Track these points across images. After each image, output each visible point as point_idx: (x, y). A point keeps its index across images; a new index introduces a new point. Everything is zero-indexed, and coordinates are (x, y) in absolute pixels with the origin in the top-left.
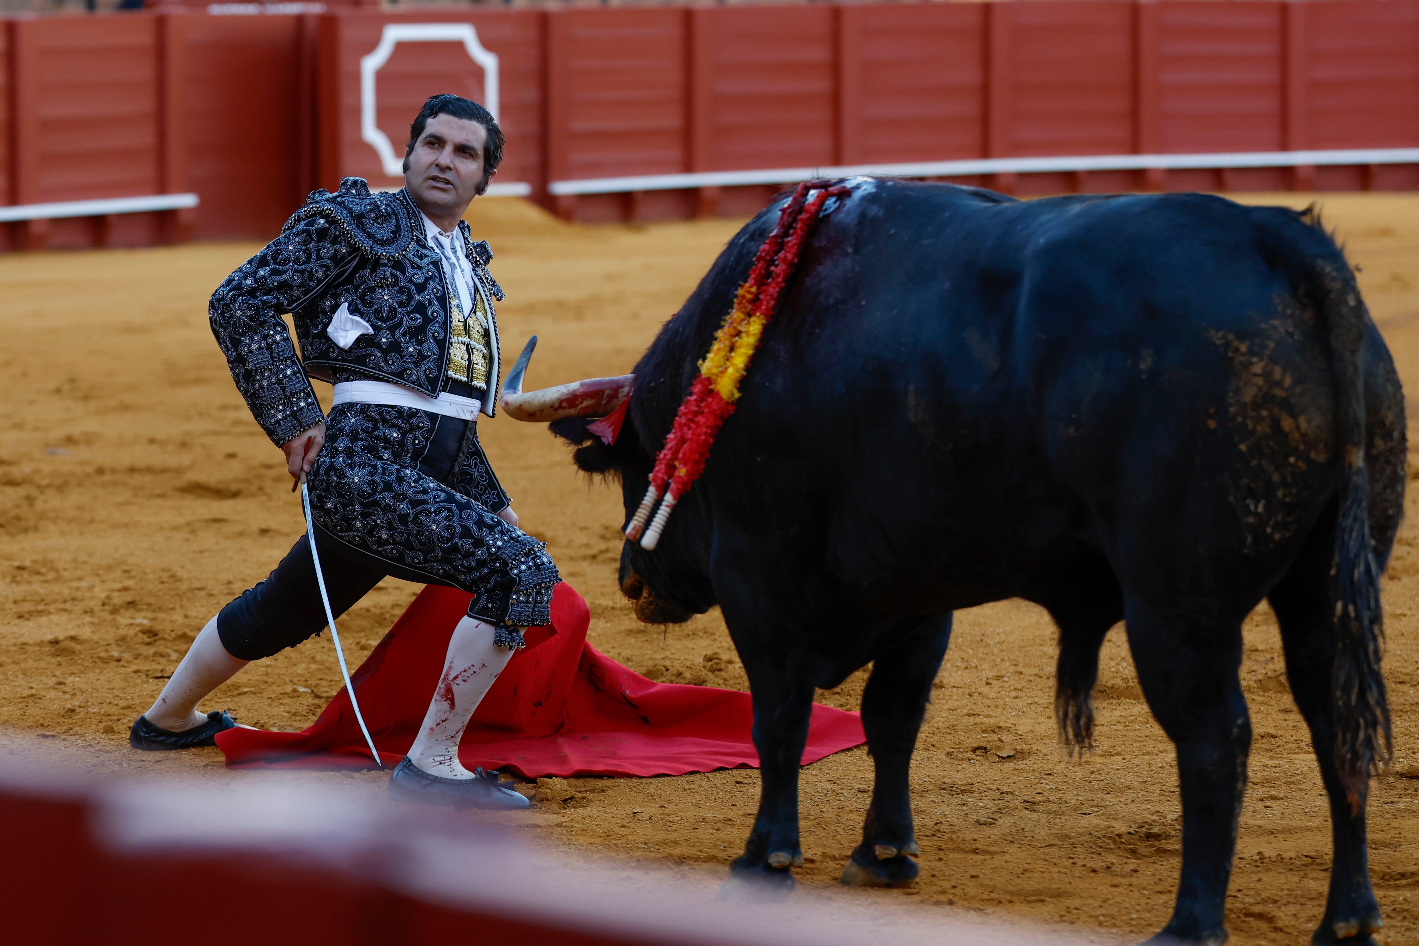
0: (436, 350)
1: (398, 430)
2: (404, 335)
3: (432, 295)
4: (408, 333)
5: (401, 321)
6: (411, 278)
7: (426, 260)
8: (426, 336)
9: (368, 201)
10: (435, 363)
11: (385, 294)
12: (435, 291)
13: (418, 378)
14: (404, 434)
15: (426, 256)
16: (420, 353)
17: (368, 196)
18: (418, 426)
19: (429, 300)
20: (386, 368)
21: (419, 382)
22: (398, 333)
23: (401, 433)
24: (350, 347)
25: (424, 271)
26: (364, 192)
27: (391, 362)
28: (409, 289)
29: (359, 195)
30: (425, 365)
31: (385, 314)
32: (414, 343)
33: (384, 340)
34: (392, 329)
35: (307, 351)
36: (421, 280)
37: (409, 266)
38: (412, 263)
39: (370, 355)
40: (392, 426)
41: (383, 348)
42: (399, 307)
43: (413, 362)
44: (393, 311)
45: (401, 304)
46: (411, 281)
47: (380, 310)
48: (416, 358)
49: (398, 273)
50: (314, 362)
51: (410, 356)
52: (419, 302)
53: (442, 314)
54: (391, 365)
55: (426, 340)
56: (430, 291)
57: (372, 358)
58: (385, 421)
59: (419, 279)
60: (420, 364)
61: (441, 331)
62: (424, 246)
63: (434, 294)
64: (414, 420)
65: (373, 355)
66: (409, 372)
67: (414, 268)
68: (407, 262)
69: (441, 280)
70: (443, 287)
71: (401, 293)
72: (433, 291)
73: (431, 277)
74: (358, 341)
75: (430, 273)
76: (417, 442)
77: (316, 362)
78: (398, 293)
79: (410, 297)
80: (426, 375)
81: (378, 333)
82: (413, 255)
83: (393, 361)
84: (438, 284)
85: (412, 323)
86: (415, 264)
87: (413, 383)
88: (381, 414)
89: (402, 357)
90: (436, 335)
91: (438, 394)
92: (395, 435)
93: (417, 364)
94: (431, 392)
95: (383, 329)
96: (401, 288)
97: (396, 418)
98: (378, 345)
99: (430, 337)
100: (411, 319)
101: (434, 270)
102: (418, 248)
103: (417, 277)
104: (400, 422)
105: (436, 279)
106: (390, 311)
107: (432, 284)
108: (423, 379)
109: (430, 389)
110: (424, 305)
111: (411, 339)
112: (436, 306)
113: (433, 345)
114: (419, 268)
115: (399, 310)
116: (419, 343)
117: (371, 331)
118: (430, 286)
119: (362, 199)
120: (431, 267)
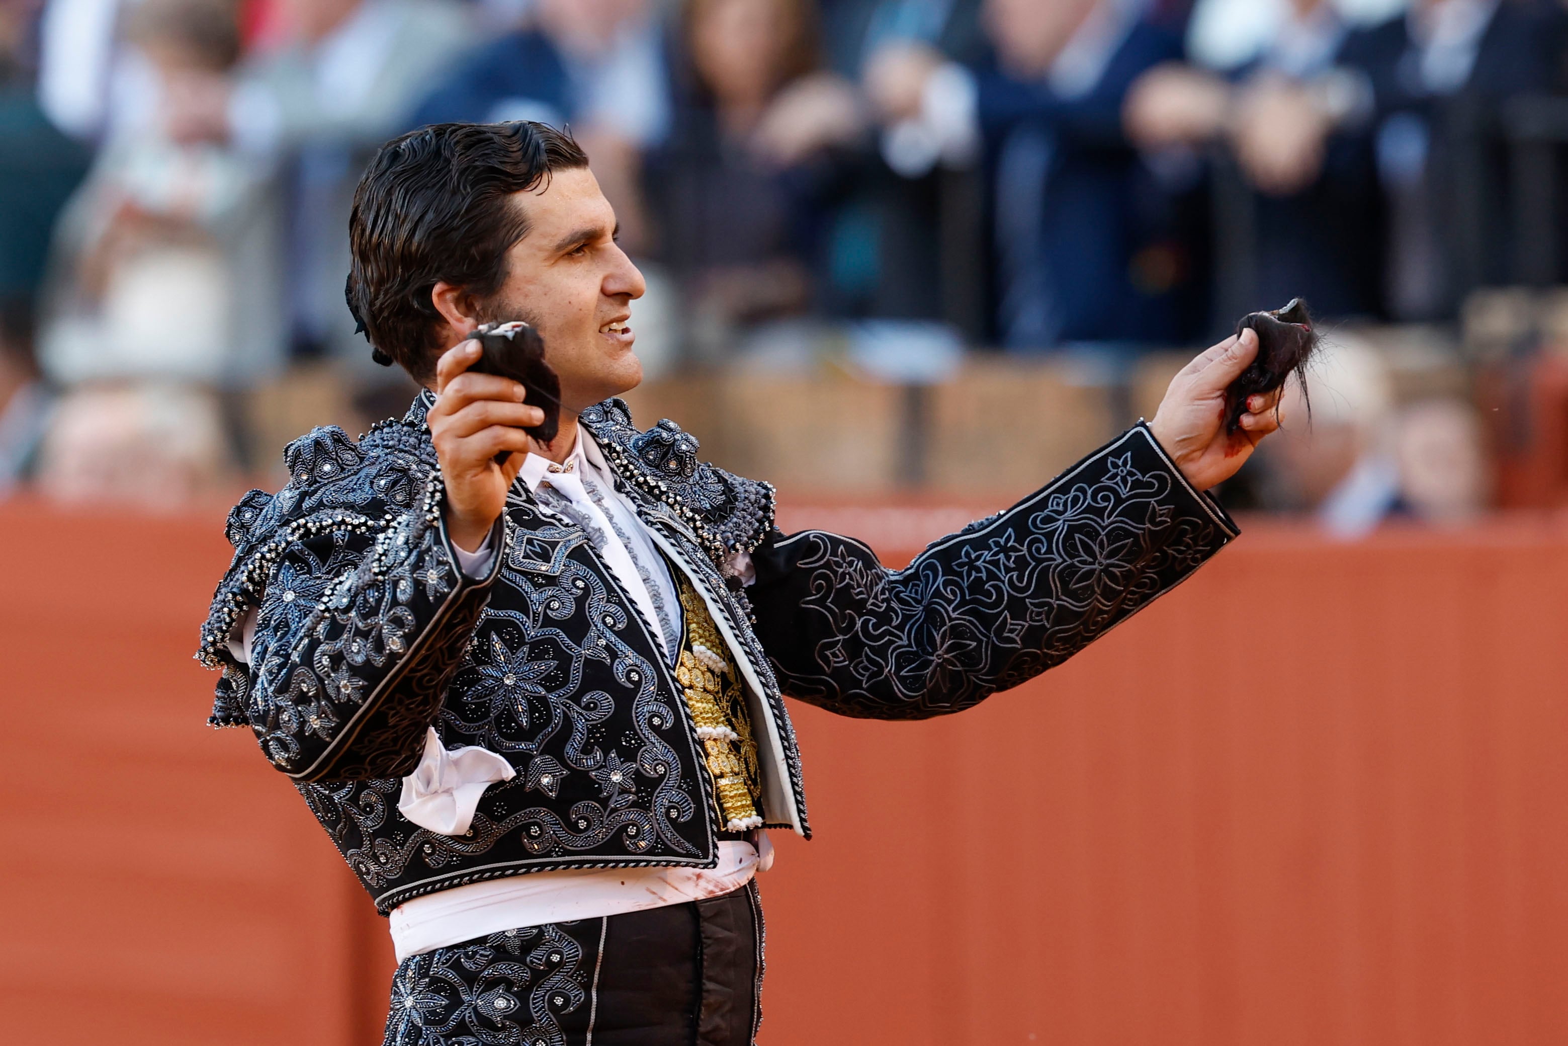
0: (671, 756)
1: (508, 990)
2: (587, 750)
3: (608, 633)
4: (597, 742)
5: (568, 723)
6: (545, 613)
7: (559, 556)
8: (636, 733)
9: (374, 471)
10: (680, 787)
11: (504, 674)
12: (609, 620)
13: (658, 836)
14: (523, 996)
15: (554, 545)
16: (639, 778)
17: (362, 460)
18: (549, 962)
19: (607, 647)
20: (579, 843)
21: (664, 844)
22: (571, 750)
23: (515, 994)
24: (472, 826)
25: (567, 584)
26: (348, 456)
27: (582, 824)
28: (553, 642)
29: (343, 469)
30: (662, 799)
31: (524, 721)
32: (618, 761)
33: (545, 780)
34: (555, 748)
35: (368, 873)
36: (570, 610)
37: (527, 587)
38: (529, 576)
39: (527, 827)
40: (491, 984)
41: (550, 798)
42: (549, 690)
43: (634, 804)
44: (538, 705)
45: (551, 682)
46: (548, 622)
47: (510, 715)
48: (636, 793)
49: (512, 613)
50: (392, 896)
51: (619, 794)
52: (588, 662)
53: (648, 669)
54: (586, 829)
55: (641, 743)
56: (601, 626)
57: (535, 831)
58: (470, 979)
59: (561, 609)
60: (650, 801)
61: (665, 710)
62: (536, 523)
63: (611, 628)
64: (536, 956)
65: (535, 824)
66: (632, 831)
67: (541, 586)
68: (519, 578)
69: (610, 590)
70: (621, 604)
71: (539, 657)
72: (604, 623)
73: (586, 590)
74: (485, 805)
75: (580, 584)
76: (559, 1001)
77: (398, 893)
78: (533, 659)
79: (565, 661)
80: (673, 822)
81: (526, 770)
82: (526, 556)
83: (586, 819)
84: (608, 601)
85: (594, 715)
86: (539, 575)
87: (650, 852)
88: (456, 966)
89: (604, 802)
90: (656, 721)
91: (715, 856)
92: (501, 1003)
93: (643, 805)
94: (697, 857)
95: (533, 757)
96: (534, 645)
97: (491, 962)
98: (538, 797)
99: (647, 731)
100: (587, 708)
101: (583, 570)
102: (529, 534)
103: (555, 605)
104: (503, 969)
105: (600, 594)
106: (532, 709)
107: (597, 605)
108: (669, 834)
109: (693, 850)
110: (600, 663)
111: (606, 753)
112: (631, 657)
113: (658, 748)
114: (551, 580)
115: (552, 697)
116: (629, 755)
117: (509, 772)
118: (593, 614)
119: (356, 473)
120: (577, 567)
